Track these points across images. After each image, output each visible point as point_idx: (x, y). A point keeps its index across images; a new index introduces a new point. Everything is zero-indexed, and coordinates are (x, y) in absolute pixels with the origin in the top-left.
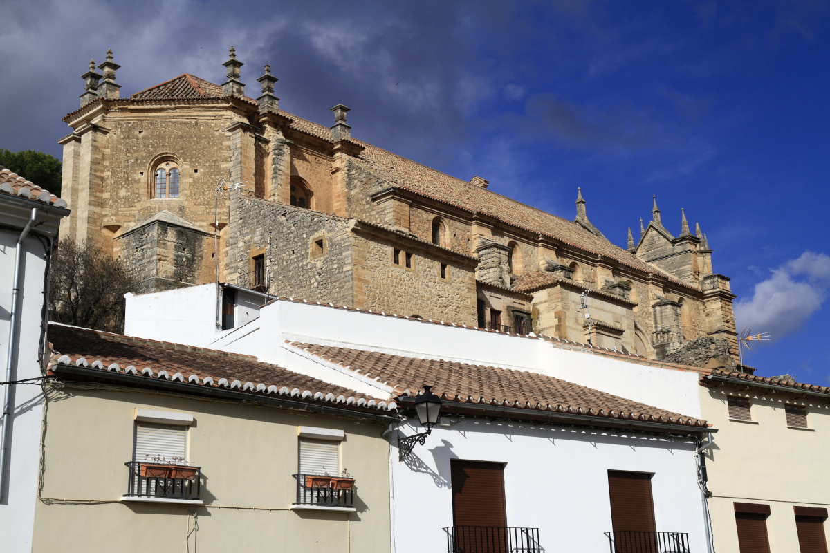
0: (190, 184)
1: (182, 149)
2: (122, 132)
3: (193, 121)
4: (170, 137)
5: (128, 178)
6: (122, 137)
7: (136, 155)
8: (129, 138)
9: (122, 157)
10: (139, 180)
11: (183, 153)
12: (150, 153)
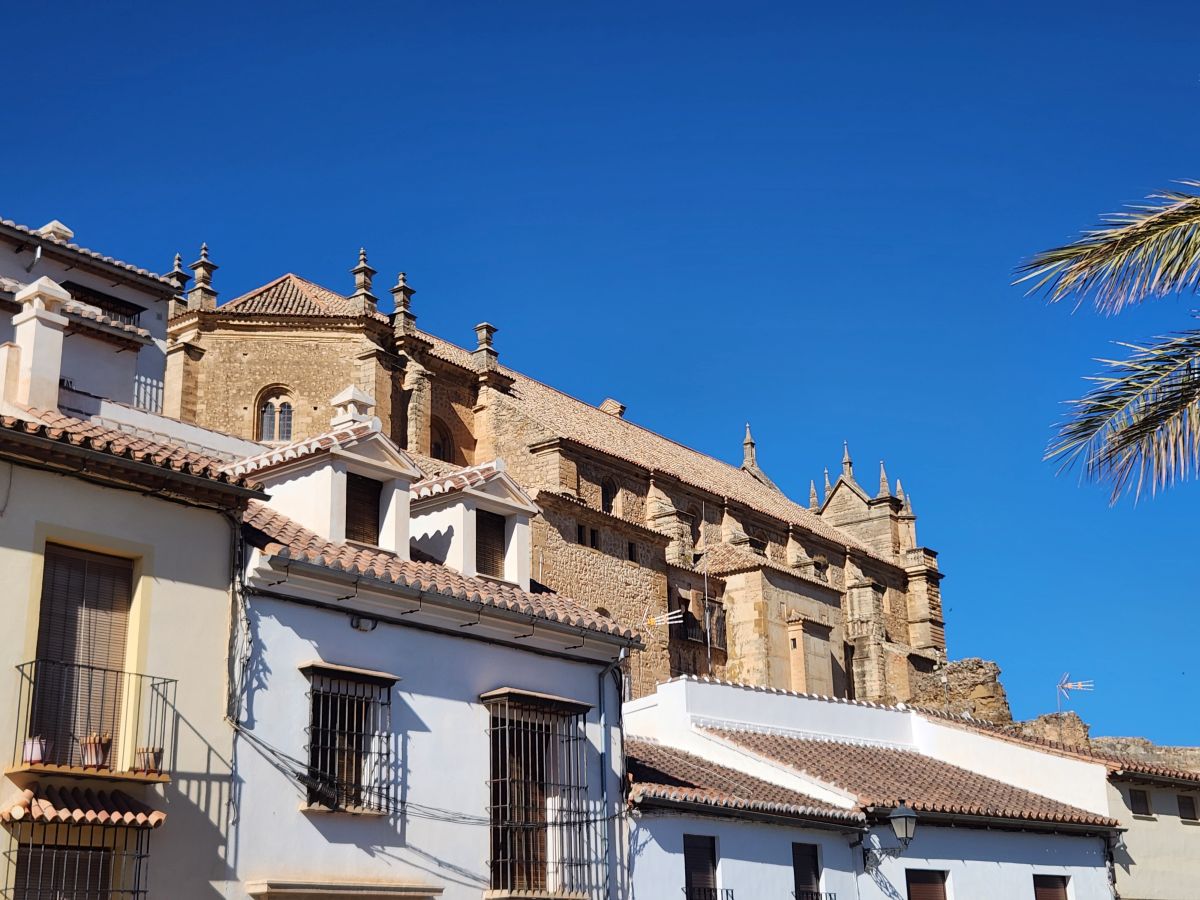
0: (308, 425)
1: (298, 378)
2: (222, 354)
3: (313, 344)
4: (283, 364)
5: (227, 414)
6: (221, 360)
7: (239, 384)
8: (230, 362)
9: (220, 385)
10: (242, 417)
11: (299, 385)
12: (256, 383)
